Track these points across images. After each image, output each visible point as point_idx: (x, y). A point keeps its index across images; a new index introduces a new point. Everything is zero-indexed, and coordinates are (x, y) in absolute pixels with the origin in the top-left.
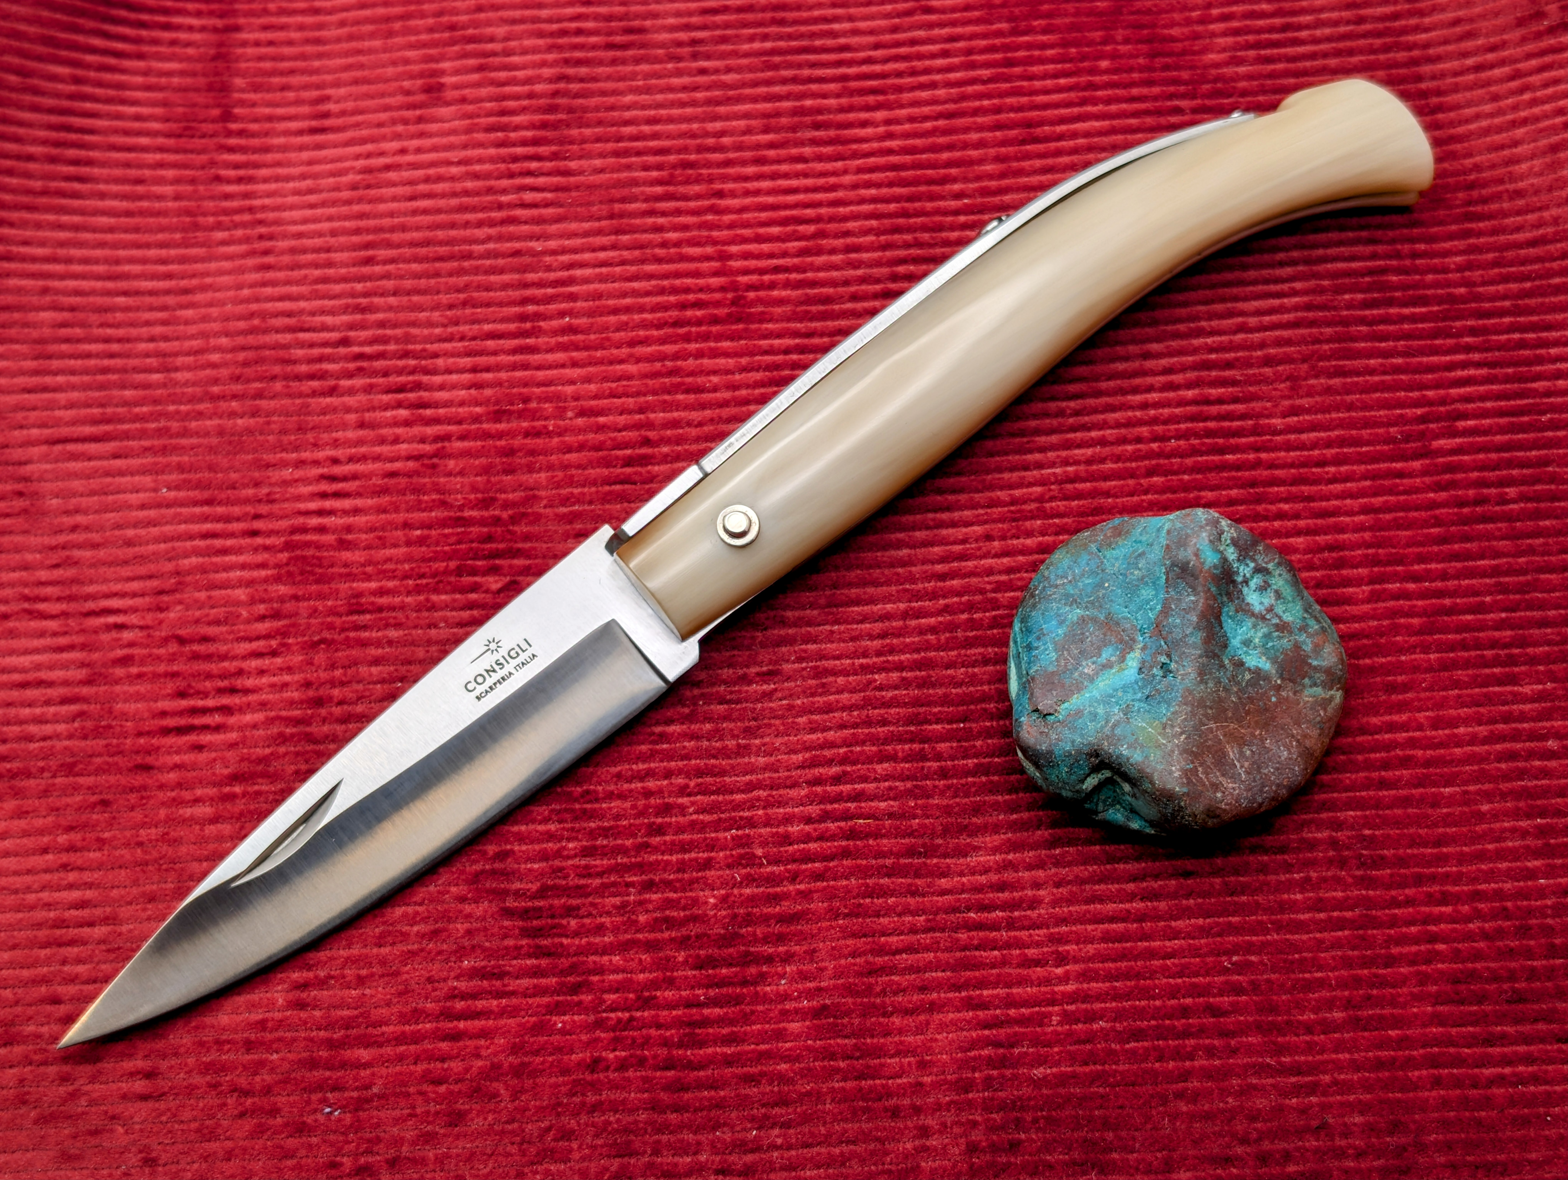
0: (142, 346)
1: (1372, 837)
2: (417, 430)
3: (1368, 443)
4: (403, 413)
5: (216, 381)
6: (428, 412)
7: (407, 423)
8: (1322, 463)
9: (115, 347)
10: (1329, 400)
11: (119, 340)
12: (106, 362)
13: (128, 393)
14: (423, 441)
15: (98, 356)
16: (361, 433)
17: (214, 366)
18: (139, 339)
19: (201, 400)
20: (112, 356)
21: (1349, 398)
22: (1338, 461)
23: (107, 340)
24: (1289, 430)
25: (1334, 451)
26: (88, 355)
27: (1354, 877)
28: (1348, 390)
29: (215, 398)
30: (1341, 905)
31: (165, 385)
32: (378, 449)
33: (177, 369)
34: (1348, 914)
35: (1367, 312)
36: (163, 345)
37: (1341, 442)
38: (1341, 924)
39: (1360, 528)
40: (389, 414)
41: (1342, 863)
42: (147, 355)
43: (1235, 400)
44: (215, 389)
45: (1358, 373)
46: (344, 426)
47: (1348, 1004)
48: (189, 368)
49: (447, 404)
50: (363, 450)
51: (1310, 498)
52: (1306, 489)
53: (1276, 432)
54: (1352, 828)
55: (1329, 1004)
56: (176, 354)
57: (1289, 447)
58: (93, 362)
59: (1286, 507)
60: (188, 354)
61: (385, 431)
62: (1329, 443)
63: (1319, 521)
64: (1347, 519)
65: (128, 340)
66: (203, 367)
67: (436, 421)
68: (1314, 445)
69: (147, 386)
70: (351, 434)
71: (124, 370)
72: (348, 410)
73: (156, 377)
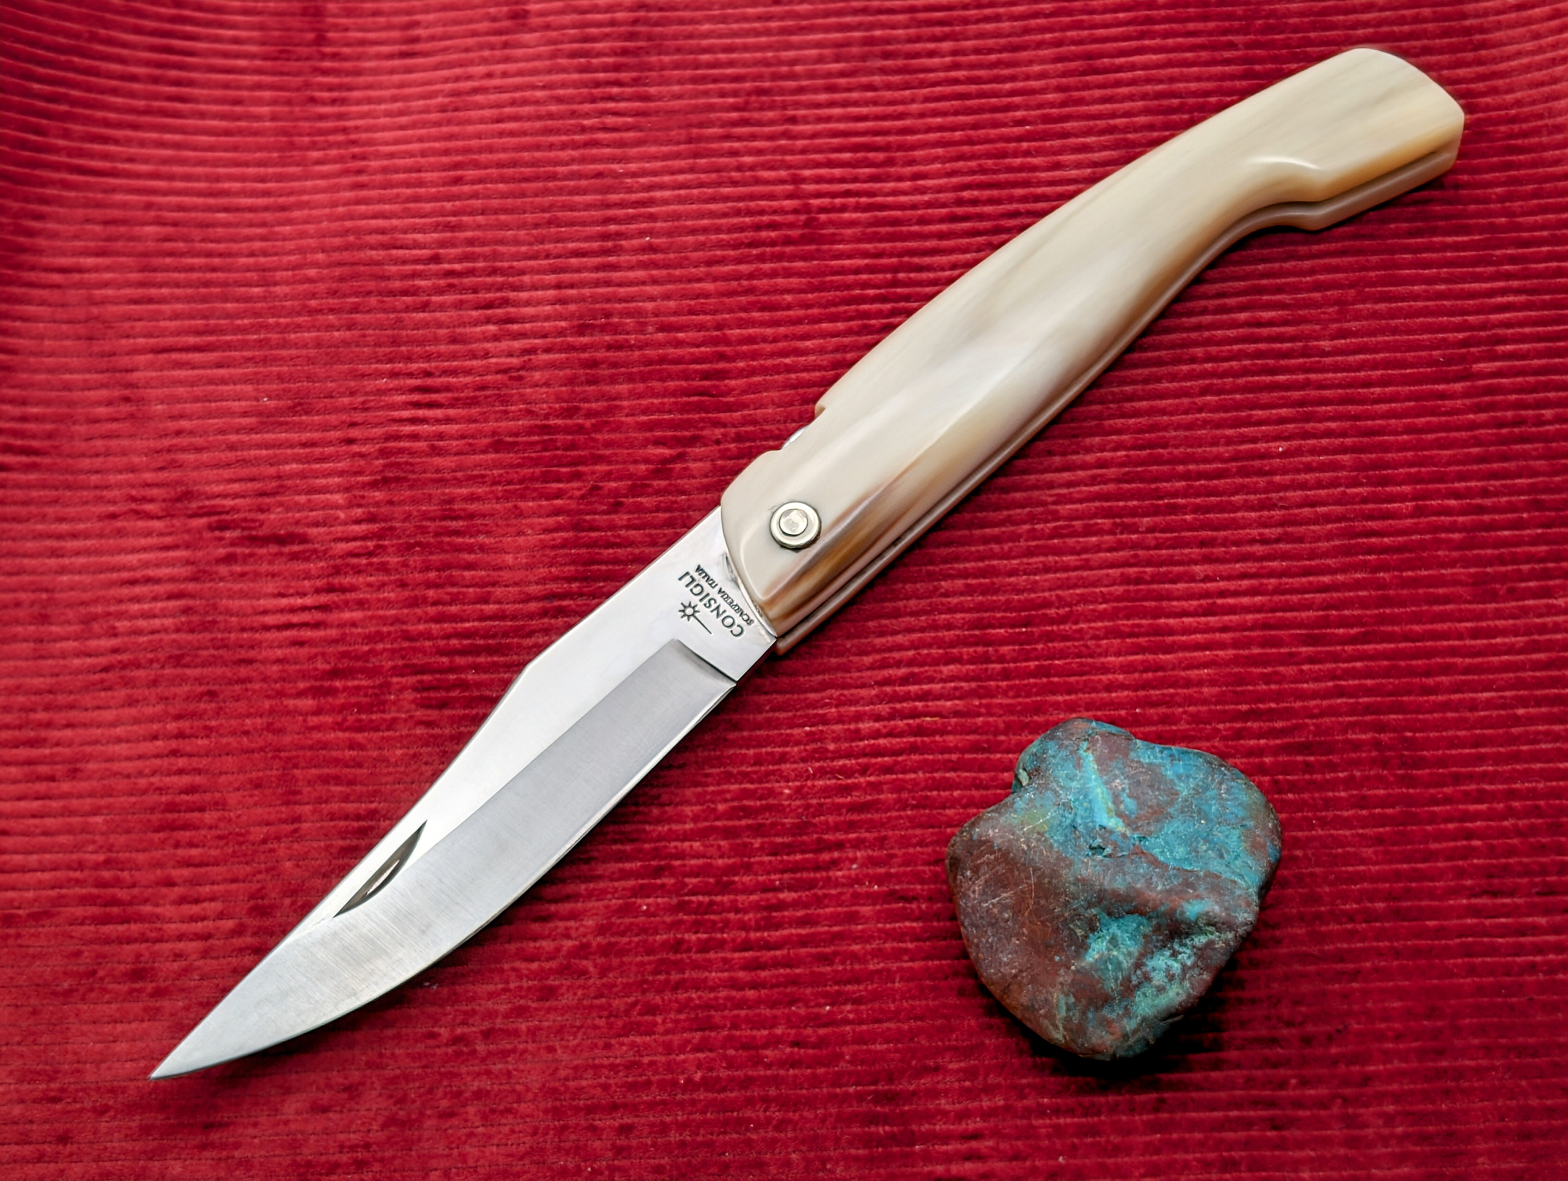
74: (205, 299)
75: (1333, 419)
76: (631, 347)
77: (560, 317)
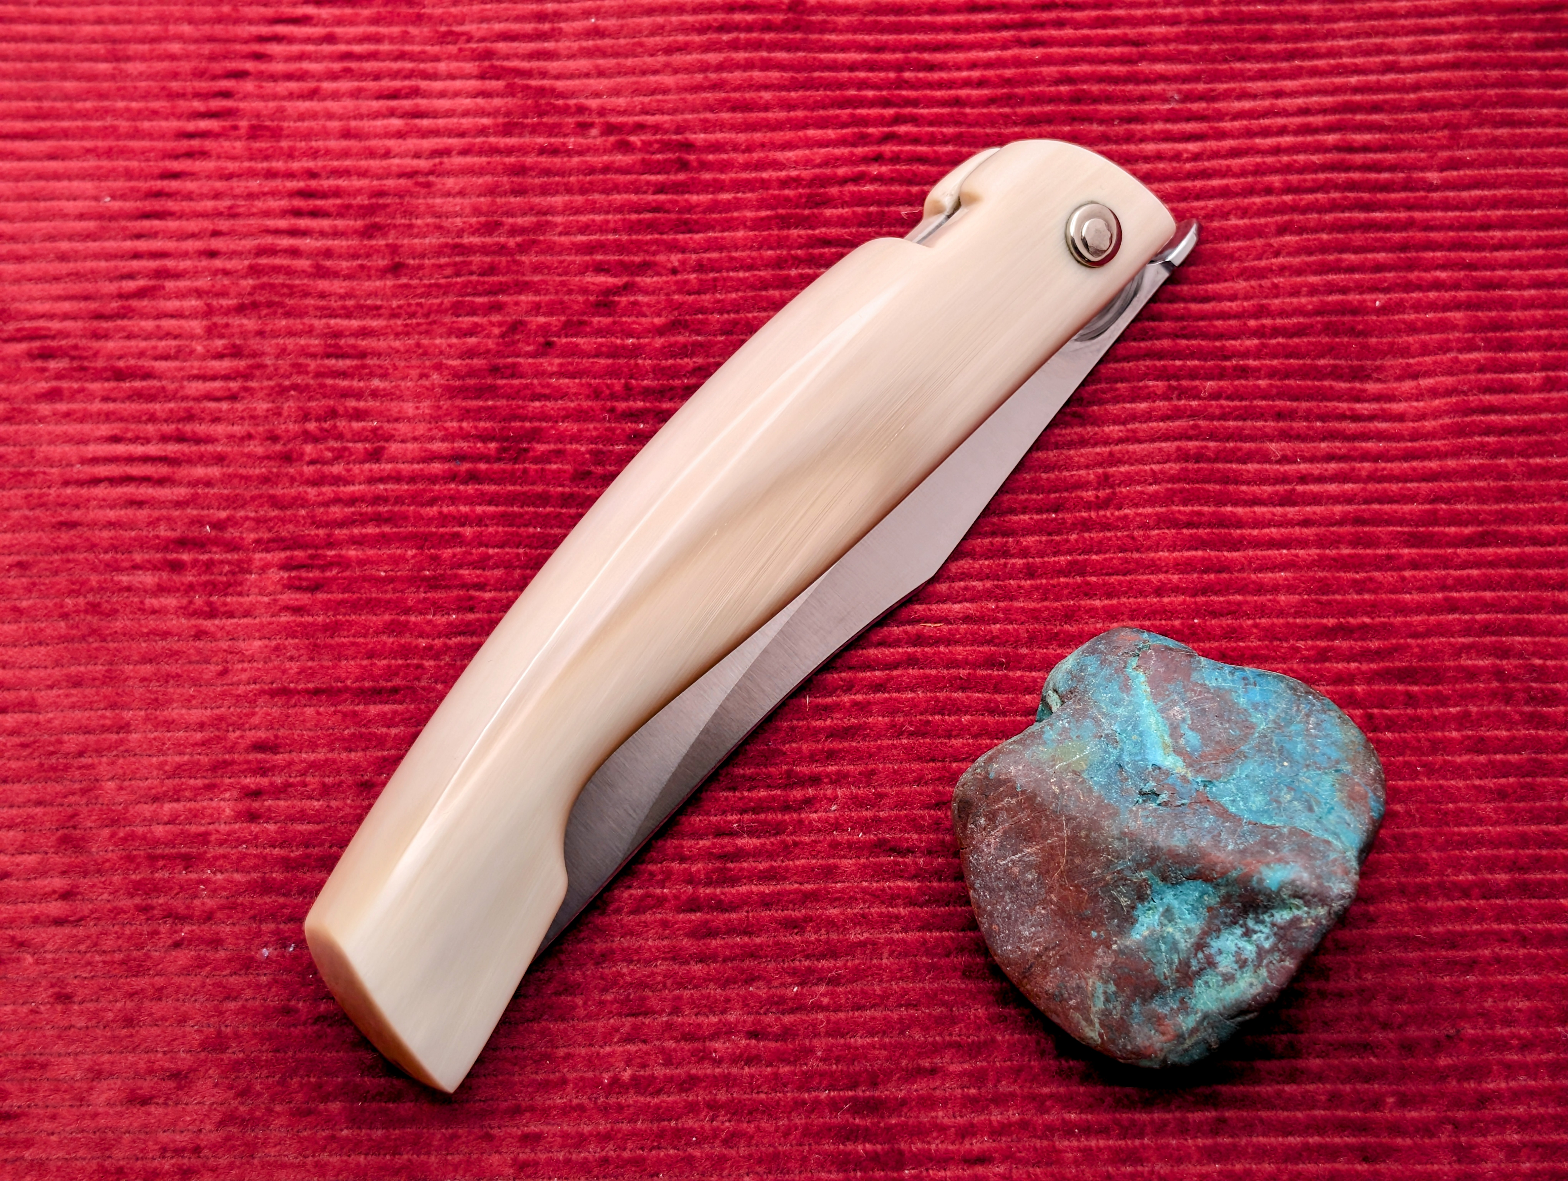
0: (88, 29)
1: (1543, 667)
2: (412, 143)
3: (1540, 205)
4: (396, 123)
5: (175, 75)
6: (425, 123)
7: (400, 135)
8: (1486, 225)
9: (55, 29)
10: (1494, 152)
11: (60, 21)
12: (45, 47)
13: (70, 85)
14: (417, 155)
15: (35, 39)
16: (344, 143)
17: (173, 57)
18: (84, 21)
19: (157, 97)
20: (51, 39)
21: (1518, 152)
22: (1505, 224)
23: (46, 21)
24: (1447, 185)
25: (1500, 213)
26: (24, 38)
27: (1522, 713)
28: (1517, 142)
29: (172, 96)
30: (1507, 746)
31: (113, 77)
32: (363, 163)
33: (129, 59)
34: (1514, 758)
35: (1539, 54)
36: (112, 29)
37: (1509, 203)
38: (1504, 770)
39: (1528, 304)
40: (379, 123)
41: (1508, 697)
42: (93, 40)
43: (1383, 148)
44: (175, 85)
45: (1529, 123)
46: (326, 134)
47: (1513, 866)
48: (143, 58)
49: (449, 113)
50: (348, 163)
51: (1472, 266)
52: (1467, 255)
53: (1431, 187)
54: (1520, 656)
55: (1493, 864)
56: (128, 41)
57: (1446, 205)
58: (28, 47)
59: (1443, 275)
60: (142, 41)
61: (374, 143)
62: (1494, 204)
63: (1482, 294)
64: (1516, 293)
65: (71, 21)
66: (161, 58)
67: (435, 133)
68: (1477, 204)
69: (92, 77)
70: (333, 144)
71: (66, 58)
72: (330, 116)
73: (103, 67)
74: (39, 76)
75: (1443, 267)
76: (569, 153)
77: (482, 112)
